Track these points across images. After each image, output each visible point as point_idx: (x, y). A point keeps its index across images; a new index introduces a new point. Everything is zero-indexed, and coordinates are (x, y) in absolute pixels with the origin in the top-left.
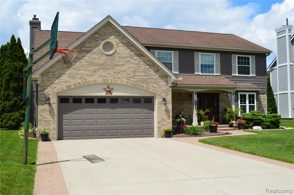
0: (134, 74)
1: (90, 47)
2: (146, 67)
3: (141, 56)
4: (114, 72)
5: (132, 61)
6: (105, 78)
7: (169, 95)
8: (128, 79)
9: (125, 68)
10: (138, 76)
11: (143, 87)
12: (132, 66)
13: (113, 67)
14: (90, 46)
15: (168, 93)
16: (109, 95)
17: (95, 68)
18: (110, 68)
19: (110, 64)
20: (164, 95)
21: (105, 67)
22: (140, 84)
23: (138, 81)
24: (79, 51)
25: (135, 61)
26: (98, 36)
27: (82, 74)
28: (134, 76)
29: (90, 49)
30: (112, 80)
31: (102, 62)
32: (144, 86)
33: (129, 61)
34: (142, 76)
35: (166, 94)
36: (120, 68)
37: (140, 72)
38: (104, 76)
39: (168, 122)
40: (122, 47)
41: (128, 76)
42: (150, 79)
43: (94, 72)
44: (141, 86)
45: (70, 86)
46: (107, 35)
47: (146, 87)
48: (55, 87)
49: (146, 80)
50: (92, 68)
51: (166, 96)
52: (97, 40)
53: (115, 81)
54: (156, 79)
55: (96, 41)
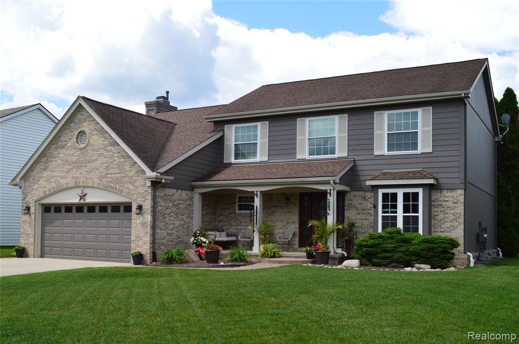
0: (107, 172)
1: (66, 141)
2: (121, 160)
3: (115, 146)
4: (87, 171)
5: (105, 153)
6: (77, 180)
7: (147, 199)
8: (100, 180)
9: (97, 164)
10: (111, 174)
11: (116, 190)
12: (105, 160)
13: (85, 164)
14: (65, 139)
15: (147, 197)
16: (82, 201)
17: (68, 167)
18: (82, 167)
19: (83, 161)
20: (140, 201)
21: (78, 165)
22: (113, 185)
23: (110, 181)
24: (55, 147)
25: (109, 152)
26: (73, 124)
27: (57, 177)
28: (107, 174)
29: (65, 143)
30: (83, 182)
31: (74, 159)
32: (116, 188)
33: (102, 154)
34: (115, 174)
35: (143, 199)
36: (92, 165)
37: (113, 168)
38: (77, 177)
39: (145, 241)
40: (96, 136)
41: (100, 174)
42: (125, 177)
43: (67, 173)
44: (113, 187)
45: (46, 192)
46: (82, 122)
47: (119, 189)
48: (34, 194)
49: (120, 179)
50: (66, 168)
51: (143, 201)
52: (72, 130)
53: (87, 182)
54: (132, 176)
55: (71, 132)
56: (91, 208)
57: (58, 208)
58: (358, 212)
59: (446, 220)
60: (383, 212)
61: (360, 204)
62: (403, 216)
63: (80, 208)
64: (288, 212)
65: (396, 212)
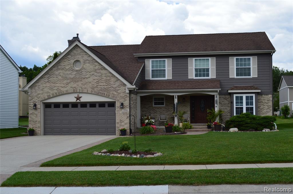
0: (97, 85)
1: (64, 66)
2: (107, 78)
3: (103, 70)
4: (82, 84)
5: (96, 74)
6: (74, 89)
7: (127, 100)
8: (92, 89)
9: (90, 80)
10: (101, 86)
11: (105, 95)
12: (96, 78)
13: (81, 80)
14: (64, 65)
15: (126, 99)
16: (78, 101)
17: (67, 81)
18: (79, 81)
19: (79, 78)
20: (122, 101)
21: (75, 80)
22: (102, 92)
23: (100, 90)
24: (56, 69)
25: (98, 73)
26: (70, 56)
27: (58, 87)
28: (97, 86)
29: (64, 67)
30: (80, 90)
31: (72, 77)
32: (105, 93)
33: (94, 74)
34: (103, 86)
35: (124, 100)
36: (86, 80)
37: (102, 83)
38: (74, 87)
39: (126, 123)
40: (88, 64)
41: (93, 86)
42: (110, 88)
43: (67, 84)
44: (103, 94)
45: (50, 95)
46: (76, 55)
47: (107, 94)
48: (40, 97)
49: (107, 89)
50: (65, 82)
51: (124, 101)
52: (69, 59)
53: (82, 90)
54: (115, 87)
55: (69, 60)
56: (84, 105)
57: (57, 105)
58: (222, 105)
59: (264, 108)
60: (236, 105)
61: (222, 101)
62: (246, 107)
63: (74, 105)
64: (184, 106)
65: (242, 105)
